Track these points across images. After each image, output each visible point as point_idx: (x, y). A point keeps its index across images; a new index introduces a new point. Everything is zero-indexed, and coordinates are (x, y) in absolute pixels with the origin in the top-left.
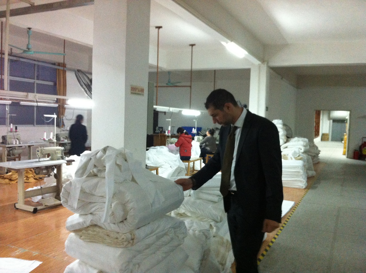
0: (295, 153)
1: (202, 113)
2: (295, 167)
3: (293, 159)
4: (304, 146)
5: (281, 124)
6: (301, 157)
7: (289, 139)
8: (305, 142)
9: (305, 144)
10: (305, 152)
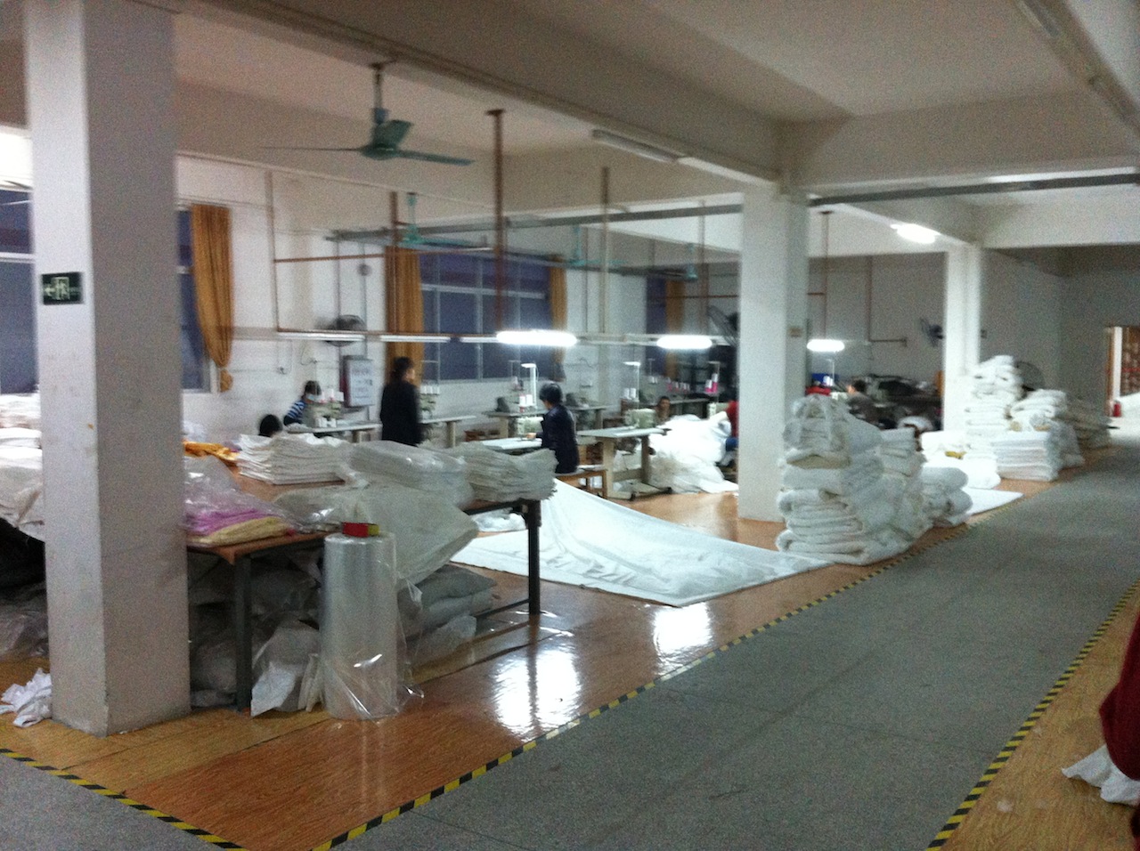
0: (1035, 418)
1: (846, 345)
2: (1033, 443)
3: (1032, 428)
4: (1056, 406)
5: (1010, 364)
6: (1047, 425)
7: (1028, 392)
8: (1057, 397)
9: (1057, 402)
10: (1059, 417)
